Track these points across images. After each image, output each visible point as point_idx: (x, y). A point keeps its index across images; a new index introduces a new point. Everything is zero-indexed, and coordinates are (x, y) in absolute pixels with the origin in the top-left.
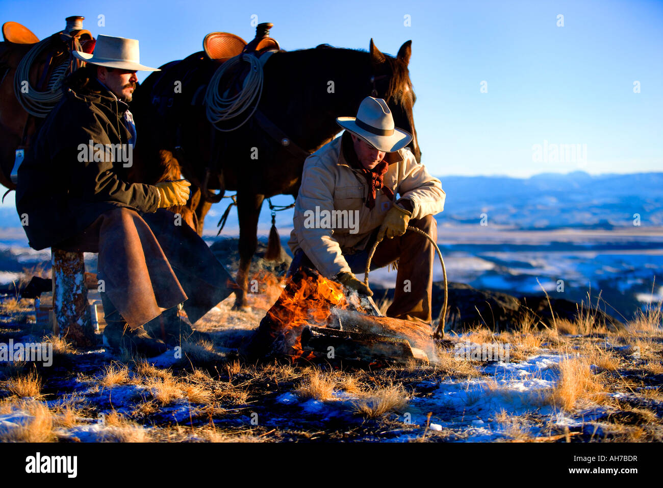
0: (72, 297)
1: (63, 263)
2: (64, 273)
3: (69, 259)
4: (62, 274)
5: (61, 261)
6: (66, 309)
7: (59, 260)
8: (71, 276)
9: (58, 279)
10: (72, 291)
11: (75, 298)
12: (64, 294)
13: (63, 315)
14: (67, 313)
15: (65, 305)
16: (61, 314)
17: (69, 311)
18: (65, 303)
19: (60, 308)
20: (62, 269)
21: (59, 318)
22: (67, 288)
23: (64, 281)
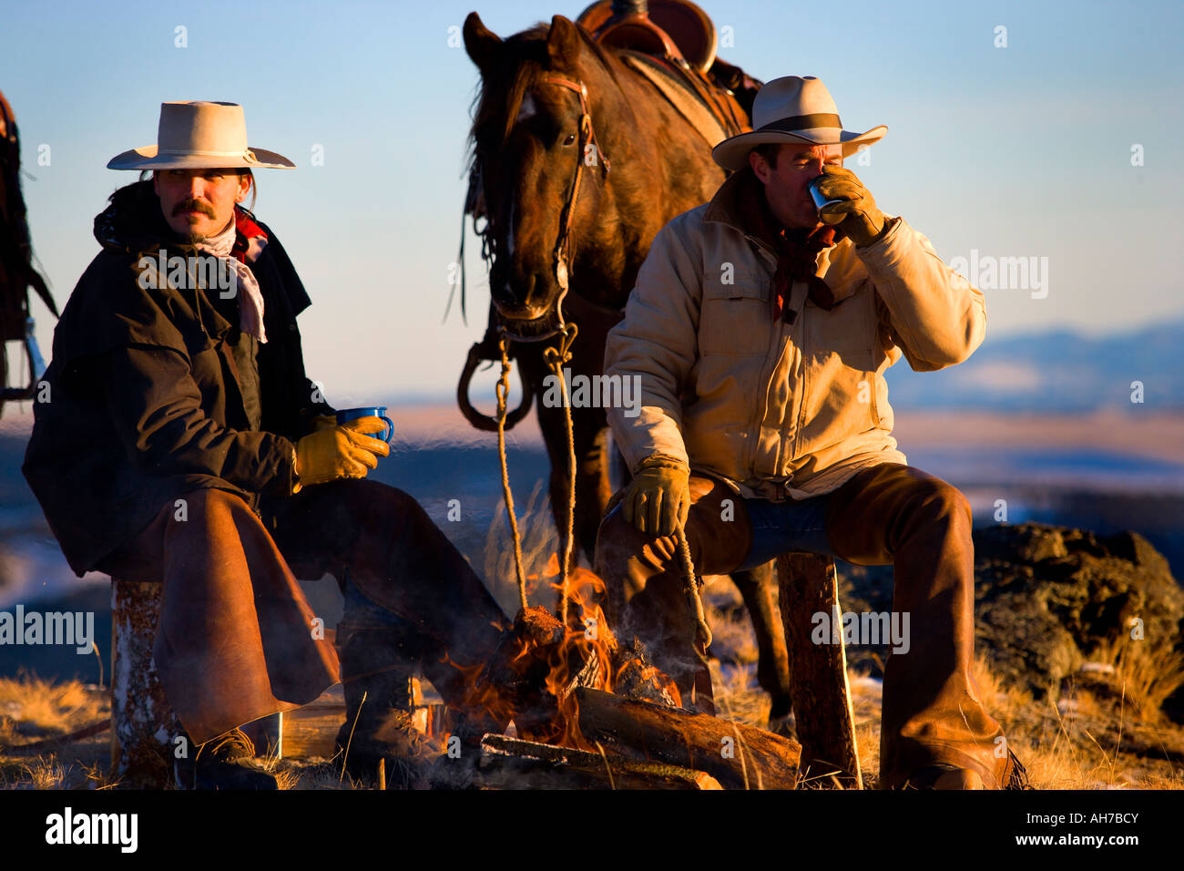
0: (147, 681)
1: (132, 605)
2: (133, 626)
3: (146, 597)
4: (129, 629)
5: (129, 601)
6: (132, 706)
7: (125, 597)
8: (146, 635)
9: (121, 639)
10: (148, 667)
11: (152, 682)
12: (132, 673)
13: (128, 720)
14: (134, 716)
15: (133, 697)
16: (124, 718)
17: (138, 711)
18: (133, 692)
19: (122, 705)
20: (130, 618)
21: (121, 728)
22: (137, 659)
23: (132, 644)
